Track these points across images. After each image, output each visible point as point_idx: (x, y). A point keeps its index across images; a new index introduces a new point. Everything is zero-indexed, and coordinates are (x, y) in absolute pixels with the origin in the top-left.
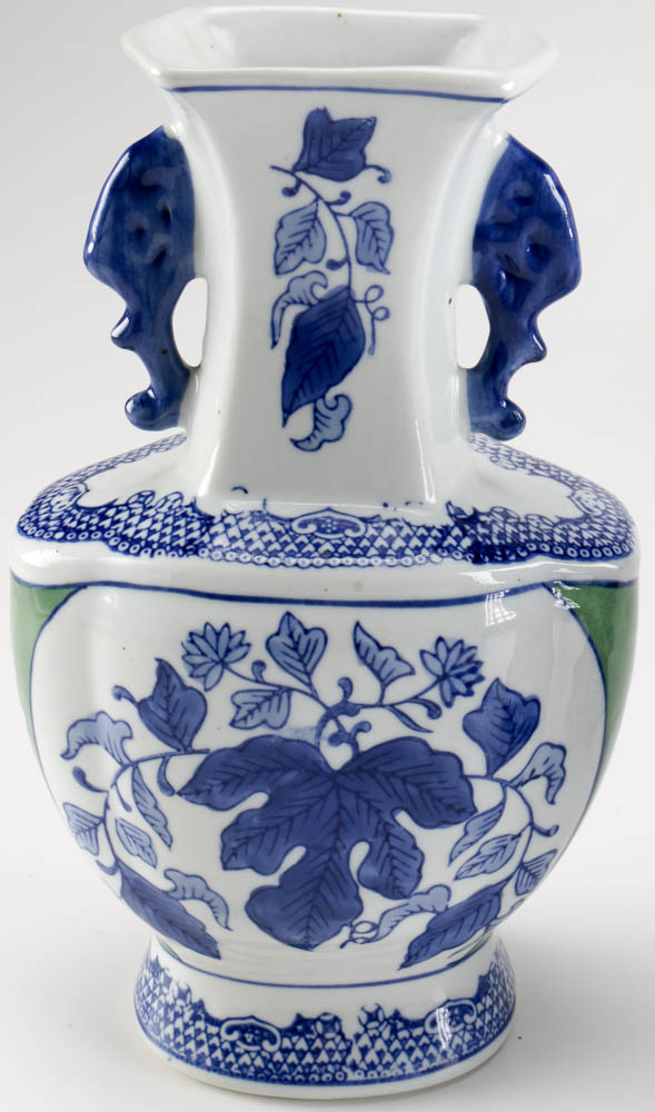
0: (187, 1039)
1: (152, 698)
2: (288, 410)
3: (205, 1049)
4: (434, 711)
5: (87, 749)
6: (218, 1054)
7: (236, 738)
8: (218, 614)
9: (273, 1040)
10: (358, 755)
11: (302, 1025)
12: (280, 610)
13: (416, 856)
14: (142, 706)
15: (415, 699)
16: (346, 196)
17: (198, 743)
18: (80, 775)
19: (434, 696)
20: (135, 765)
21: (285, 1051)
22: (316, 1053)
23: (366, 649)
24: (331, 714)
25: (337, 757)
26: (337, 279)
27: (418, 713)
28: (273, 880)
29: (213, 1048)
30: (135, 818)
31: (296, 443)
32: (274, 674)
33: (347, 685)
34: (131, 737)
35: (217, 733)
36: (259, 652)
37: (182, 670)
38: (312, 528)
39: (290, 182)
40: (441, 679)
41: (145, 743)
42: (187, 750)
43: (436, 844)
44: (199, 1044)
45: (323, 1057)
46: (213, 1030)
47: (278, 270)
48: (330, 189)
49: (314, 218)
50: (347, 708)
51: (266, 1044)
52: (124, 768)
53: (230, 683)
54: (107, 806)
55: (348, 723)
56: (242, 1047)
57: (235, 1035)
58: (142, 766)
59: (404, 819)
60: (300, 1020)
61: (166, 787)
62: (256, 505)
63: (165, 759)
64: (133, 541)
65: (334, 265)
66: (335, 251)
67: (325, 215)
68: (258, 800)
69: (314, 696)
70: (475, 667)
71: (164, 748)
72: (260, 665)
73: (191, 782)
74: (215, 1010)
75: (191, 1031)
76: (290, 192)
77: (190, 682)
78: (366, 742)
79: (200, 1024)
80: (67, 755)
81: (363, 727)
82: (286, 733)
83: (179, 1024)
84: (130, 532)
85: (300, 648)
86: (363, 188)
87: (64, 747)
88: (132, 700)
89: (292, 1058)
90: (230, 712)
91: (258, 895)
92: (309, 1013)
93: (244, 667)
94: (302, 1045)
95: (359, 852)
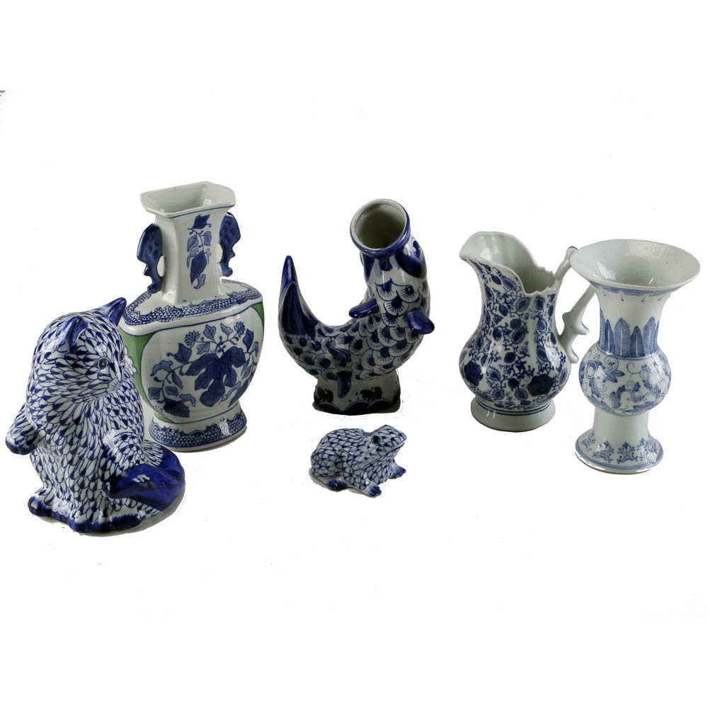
0: (181, 442)
1: (178, 353)
2: (192, 280)
3: (186, 442)
4: (237, 339)
5: (159, 372)
6: (190, 442)
7: (199, 357)
8: (191, 329)
9: (203, 434)
10: (224, 353)
11: (208, 428)
12: (205, 325)
13: (235, 375)
14: (176, 356)
15: (234, 338)
16: (202, 231)
17: (190, 361)
18: (156, 379)
19: (237, 336)
20: (173, 371)
21: (206, 436)
22: (213, 434)
23: (224, 328)
24: (218, 345)
25: (220, 355)
26: (200, 249)
27: (234, 340)
28: (206, 390)
29: (188, 441)
30: (173, 385)
31: (195, 288)
32: (206, 340)
33: (221, 338)
34: (172, 364)
35: (195, 357)
36: (202, 335)
37: (185, 344)
38: (204, 306)
39: (191, 231)
40: (238, 332)
41: (176, 364)
42: (188, 363)
43: (239, 371)
44: (185, 442)
45: (215, 434)
46: (187, 437)
47: (188, 250)
48: (199, 231)
49: (196, 238)
50: (221, 343)
51: (202, 436)
52: (170, 372)
53: (197, 344)
54: (163, 384)
55: (221, 346)
56: (196, 438)
57: (193, 436)
58: (175, 371)
59: (233, 366)
60: (208, 427)
61: (182, 374)
62: (189, 304)
63: (181, 367)
64: (166, 319)
65: (200, 247)
66: (200, 244)
67: (198, 236)
68: (203, 370)
69: (214, 342)
70: (244, 326)
71: (181, 364)
72: (203, 338)
73: (188, 371)
74: (186, 432)
75: (181, 440)
76: (191, 233)
77: (187, 347)
78: (225, 350)
79: (183, 437)
80: (152, 375)
81: (224, 347)
82: (209, 352)
83: (177, 439)
84: (163, 317)
85: (210, 332)
86: (206, 229)
87: (151, 372)
88: (172, 355)
89: (209, 437)
90: (197, 351)
91: (203, 394)
92: (210, 425)
93: (199, 340)
94: (210, 433)
95: (225, 377)
